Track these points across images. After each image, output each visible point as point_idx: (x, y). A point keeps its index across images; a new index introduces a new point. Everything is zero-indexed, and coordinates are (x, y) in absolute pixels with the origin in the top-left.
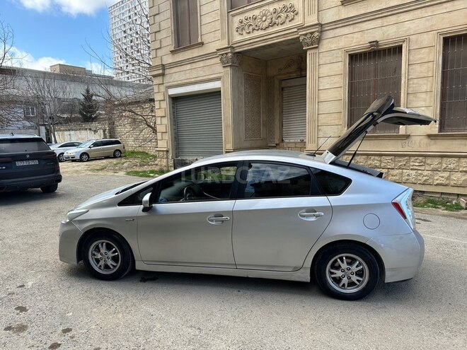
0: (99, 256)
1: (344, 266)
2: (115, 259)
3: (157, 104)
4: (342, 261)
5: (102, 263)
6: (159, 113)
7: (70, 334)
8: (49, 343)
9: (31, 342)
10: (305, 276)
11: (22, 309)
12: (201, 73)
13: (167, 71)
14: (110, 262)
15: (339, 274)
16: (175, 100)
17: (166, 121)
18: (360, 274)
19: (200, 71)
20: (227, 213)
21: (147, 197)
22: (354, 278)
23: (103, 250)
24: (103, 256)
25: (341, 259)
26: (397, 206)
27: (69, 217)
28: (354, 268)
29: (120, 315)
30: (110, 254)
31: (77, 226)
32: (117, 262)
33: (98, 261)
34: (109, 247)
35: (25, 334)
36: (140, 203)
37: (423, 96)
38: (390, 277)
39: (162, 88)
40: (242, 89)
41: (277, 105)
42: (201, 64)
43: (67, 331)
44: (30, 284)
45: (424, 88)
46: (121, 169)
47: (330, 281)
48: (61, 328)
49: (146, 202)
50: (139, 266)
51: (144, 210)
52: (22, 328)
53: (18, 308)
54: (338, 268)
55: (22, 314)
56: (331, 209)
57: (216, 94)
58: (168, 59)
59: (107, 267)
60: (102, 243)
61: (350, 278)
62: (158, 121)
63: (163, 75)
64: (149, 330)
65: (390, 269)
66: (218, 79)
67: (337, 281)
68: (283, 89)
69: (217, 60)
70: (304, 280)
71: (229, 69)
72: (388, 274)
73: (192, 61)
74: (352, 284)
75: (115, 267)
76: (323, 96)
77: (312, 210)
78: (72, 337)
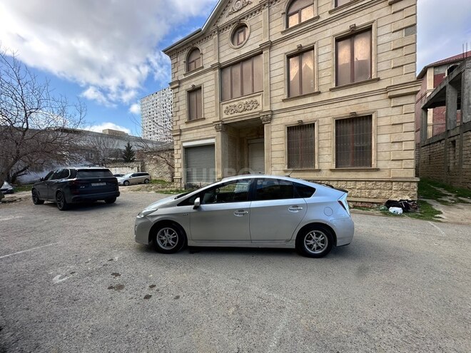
0: (164, 238)
1: (314, 237)
2: (174, 240)
3: (175, 152)
4: (313, 235)
5: (166, 242)
6: (176, 156)
7: (156, 288)
8: (143, 296)
9: (131, 296)
10: (292, 245)
11: (117, 275)
12: (203, 134)
13: (182, 133)
14: (171, 242)
15: (312, 242)
16: (187, 149)
17: (180, 161)
18: (323, 242)
19: (203, 133)
20: (247, 209)
21: (198, 200)
22: (320, 245)
23: (167, 234)
24: (167, 238)
25: (312, 233)
26: (340, 202)
27: (144, 214)
28: (320, 239)
29: (185, 275)
30: (171, 237)
31: (150, 219)
32: (175, 241)
33: (162, 241)
34: (171, 232)
35: (124, 290)
36: (193, 204)
37: (327, 149)
38: (339, 243)
39: (179, 143)
40: (227, 143)
41: (246, 153)
42: (203, 129)
43: (152, 286)
44: (117, 258)
45: (327, 145)
46: (151, 190)
47: (306, 246)
48: (148, 285)
49: (198, 203)
50: (190, 243)
51: (194, 208)
52: (120, 287)
53: (113, 274)
54: (311, 239)
55: (118, 278)
56: (307, 205)
57: (212, 146)
58: (183, 127)
59: (168, 245)
60: (166, 230)
61: (317, 245)
62: (176, 161)
63: (180, 135)
64: (207, 282)
65: (340, 238)
66: (214, 138)
67: (310, 246)
68: (249, 144)
69: (213, 127)
70: (291, 247)
71: (220, 133)
72: (338, 241)
73: (198, 128)
74: (319, 248)
75: (174, 244)
76: (274, 148)
77: (296, 206)
78: (158, 290)
